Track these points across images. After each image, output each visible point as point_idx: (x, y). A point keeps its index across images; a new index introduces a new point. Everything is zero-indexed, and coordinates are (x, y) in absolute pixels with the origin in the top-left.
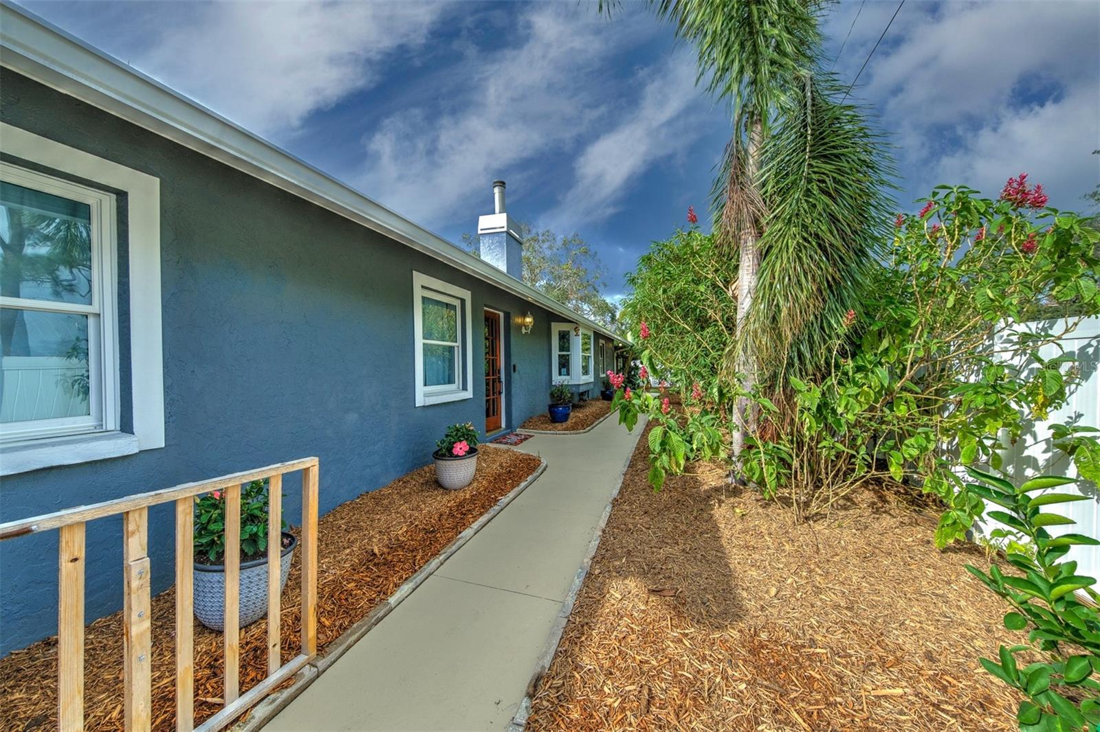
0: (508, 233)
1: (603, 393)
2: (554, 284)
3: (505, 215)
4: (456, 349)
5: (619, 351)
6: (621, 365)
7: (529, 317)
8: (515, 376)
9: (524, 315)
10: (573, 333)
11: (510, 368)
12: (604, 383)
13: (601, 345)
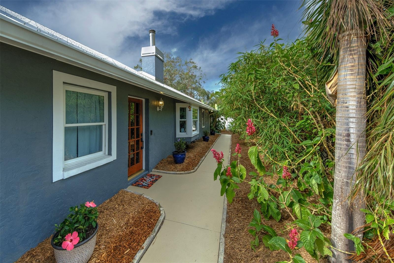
0: (156, 56)
1: (204, 137)
2: (181, 82)
3: (155, 46)
4: (104, 127)
5: (211, 114)
6: (212, 120)
7: (161, 101)
8: (152, 137)
9: (159, 100)
10: (188, 109)
11: (149, 133)
12: (204, 132)
13: (202, 112)
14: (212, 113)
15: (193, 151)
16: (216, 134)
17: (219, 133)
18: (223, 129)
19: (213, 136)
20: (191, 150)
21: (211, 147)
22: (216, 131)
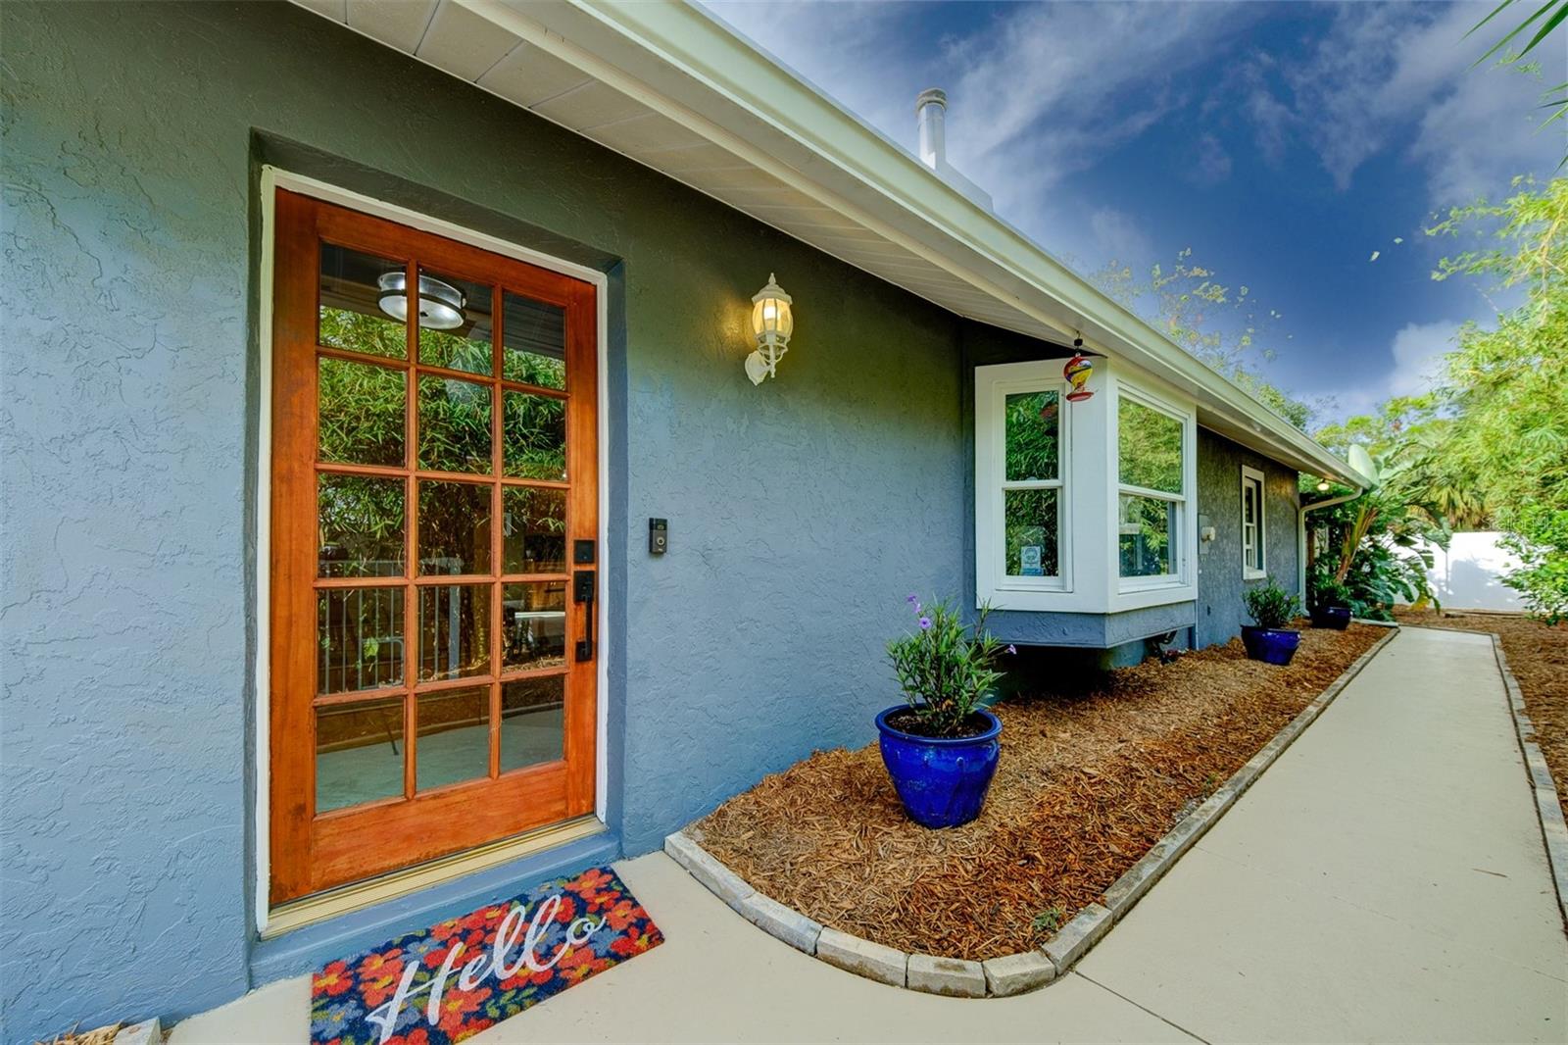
1: (1251, 634)
5: (1317, 506)
6: (1321, 544)
7: (768, 299)
11: (627, 533)
13: (1246, 483)
14: (1327, 497)
15: (1129, 721)
16: (1357, 622)
17: (1381, 618)
18: (1409, 597)
19: (1335, 633)
20: (1111, 708)
21: (1312, 709)
22: (1356, 605)
